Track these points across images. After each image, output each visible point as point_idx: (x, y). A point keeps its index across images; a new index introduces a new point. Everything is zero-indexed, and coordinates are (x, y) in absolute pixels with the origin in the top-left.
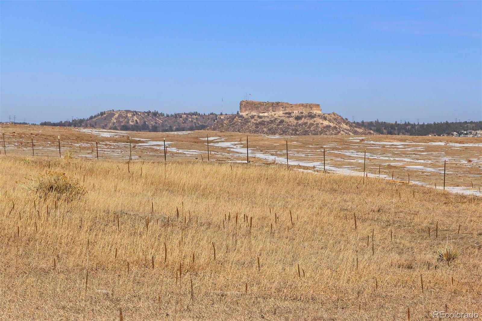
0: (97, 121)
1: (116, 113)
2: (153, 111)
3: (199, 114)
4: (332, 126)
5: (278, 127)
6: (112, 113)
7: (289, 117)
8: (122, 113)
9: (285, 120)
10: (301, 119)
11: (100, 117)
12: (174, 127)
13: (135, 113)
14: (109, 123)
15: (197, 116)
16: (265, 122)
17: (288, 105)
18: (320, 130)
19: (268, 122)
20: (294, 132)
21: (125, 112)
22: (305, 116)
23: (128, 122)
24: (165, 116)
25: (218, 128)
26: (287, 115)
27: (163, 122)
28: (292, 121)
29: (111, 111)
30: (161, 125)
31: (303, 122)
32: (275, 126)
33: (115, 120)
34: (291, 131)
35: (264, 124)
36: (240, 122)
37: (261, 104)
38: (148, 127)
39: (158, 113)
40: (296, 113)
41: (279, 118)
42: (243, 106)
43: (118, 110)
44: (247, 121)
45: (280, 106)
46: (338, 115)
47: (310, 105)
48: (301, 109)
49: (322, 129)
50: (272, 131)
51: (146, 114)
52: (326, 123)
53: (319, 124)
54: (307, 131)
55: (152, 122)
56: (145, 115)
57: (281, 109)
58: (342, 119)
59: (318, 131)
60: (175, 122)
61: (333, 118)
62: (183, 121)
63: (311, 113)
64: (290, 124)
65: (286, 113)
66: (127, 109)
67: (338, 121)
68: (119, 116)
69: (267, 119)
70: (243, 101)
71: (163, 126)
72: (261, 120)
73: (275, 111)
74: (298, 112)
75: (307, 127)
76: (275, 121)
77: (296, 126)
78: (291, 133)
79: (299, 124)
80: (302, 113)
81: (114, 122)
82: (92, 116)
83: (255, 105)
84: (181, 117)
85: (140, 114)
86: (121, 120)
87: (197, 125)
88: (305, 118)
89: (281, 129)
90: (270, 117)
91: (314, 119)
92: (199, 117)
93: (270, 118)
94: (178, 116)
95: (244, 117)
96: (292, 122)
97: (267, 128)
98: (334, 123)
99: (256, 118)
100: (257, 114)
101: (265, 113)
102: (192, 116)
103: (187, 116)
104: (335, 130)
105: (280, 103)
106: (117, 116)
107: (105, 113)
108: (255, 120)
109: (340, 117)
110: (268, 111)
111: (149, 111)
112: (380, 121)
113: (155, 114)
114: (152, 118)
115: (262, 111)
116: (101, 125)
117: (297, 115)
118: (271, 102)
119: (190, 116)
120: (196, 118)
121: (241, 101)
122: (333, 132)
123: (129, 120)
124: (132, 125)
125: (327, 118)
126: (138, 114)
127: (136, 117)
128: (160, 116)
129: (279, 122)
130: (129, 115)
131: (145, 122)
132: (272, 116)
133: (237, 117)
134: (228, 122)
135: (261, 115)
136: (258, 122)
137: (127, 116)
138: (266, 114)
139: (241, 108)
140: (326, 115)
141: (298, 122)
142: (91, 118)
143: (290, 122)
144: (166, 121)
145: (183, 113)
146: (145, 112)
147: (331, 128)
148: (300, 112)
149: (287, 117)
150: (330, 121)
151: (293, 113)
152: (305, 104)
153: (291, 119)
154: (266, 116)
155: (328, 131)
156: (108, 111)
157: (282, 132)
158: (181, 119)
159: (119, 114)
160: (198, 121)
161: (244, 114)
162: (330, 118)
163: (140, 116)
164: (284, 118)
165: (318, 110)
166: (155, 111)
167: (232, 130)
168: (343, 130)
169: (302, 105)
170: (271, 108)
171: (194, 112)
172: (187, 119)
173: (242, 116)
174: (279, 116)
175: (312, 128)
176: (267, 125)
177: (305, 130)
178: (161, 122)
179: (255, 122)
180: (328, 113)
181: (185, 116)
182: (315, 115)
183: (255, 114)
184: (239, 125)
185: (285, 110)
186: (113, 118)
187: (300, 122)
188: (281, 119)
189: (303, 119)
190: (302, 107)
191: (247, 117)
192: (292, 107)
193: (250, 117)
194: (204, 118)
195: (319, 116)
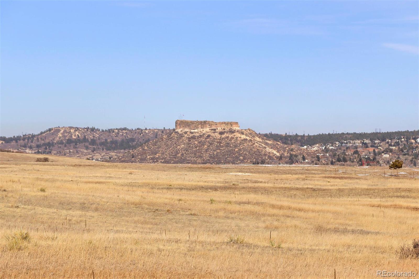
0: (46, 136)
1: (61, 130)
2: (91, 127)
3: (128, 129)
4: (249, 139)
5: (206, 140)
6: (59, 129)
7: (214, 132)
8: (66, 129)
9: (211, 135)
10: (224, 134)
11: (48, 132)
12: (109, 140)
13: (76, 129)
14: (56, 137)
15: (126, 131)
16: (196, 136)
17: (213, 123)
18: (239, 142)
19: (198, 137)
20: (218, 144)
21: (68, 128)
22: (227, 132)
23: (71, 137)
24: (101, 131)
25: (159, 142)
26: (213, 131)
27: (99, 135)
28: (217, 135)
29: (57, 127)
30: (97, 138)
31: (225, 136)
32: (203, 139)
33: (61, 135)
34: (216, 143)
35: (195, 138)
36: (176, 137)
37: (192, 123)
38: (88, 140)
39: (95, 129)
40: (219, 129)
41: (206, 133)
42: (178, 124)
43: (63, 127)
44: (181, 136)
45: (207, 124)
46: (252, 131)
47: (230, 123)
48: (223, 126)
49: (241, 141)
50: (202, 144)
51: (86, 130)
52: (243, 137)
53: (238, 138)
54: (229, 143)
55: (91, 136)
56: (84, 130)
57: (208, 126)
58: (256, 133)
59: (237, 143)
60: (109, 136)
61: (249, 133)
62: (116, 135)
63: (232, 129)
64: (215, 138)
65: (212, 130)
66: (70, 126)
67: (252, 135)
68: (63, 132)
69: (197, 134)
70: (178, 120)
71: (99, 139)
72: (193, 135)
73: (203, 128)
74: (222, 128)
75: (229, 140)
76: (203, 136)
77: (220, 140)
78: (216, 145)
79: (223, 138)
80: (224, 129)
81: (60, 137)
82: (42, 132)
83: (187, 123)
84: (114, 132)
85: (80, 129)
86: (66, 135)
87: (127, 138)
88: (227, 133)
89: (208, 142)
90: (199, 132)
91: (234, 134)
92: (128, 132)
93: (200, 134)
94: (112, 131)
95: (179, 133)
96: (217, 137)
97: (197, 141)
98: (250, 137)
99: (188, 134)
100: (189, 131)
101: (195, 129)
102: (122, 131)
103: (119, 131)
104: (250, 142)
105: (207, 121)
106: (62, 131)
107: (52, 129)
108: (188, 135)
109: (254, 132)
110: (197, 128)
111: (88, 127)
112: (273, 133)
113: (93, 130)
114: (91, 133)
115: (193, 128)
116: (50, 139)
117: (220, 131)
118: (200, 121)
119: (121, 131)
120: (126, 132)
121: (176, 120)
122: (249, 144)
123: (72, 135)
124: (75, 139)
125: (244, 133)
126: (80, 130)
127: (78, 132)
128: (96, 131)
129: (207, 137)
130: (72, 131)
131: (85, 136)
132: (200, 132)
133: (173, 133)
134: (166, 137)
135: (192, 131)
136: (190, 137)
137: (70, 131)
138: (196, 131)
139: (176, 126)
140: (243, 131)
141: (222, 137)
142: (42, 133)
143: (215, 136)
144: (101, 135)
145: (115, 129)
146: (84, 128)
147: (248, 140)
148: (223, 128)
149: (213, 132)
150: (246, 135)
151: (217, 129)
152: (227, 122)
153: (216, 134)
154: (197, 132)
155: (245, 143)
156: (55, 127)
157: (209, 145)
158: (113, 133)
159: (64, 130)
160: (127, 135)
161: (179, 130)
162: (246, 132)
163: (81, 132)
164: (211, 133)
165: (237, 127)
166: (93, 127)
167: (170, 143)
168: (257, 142)
169: (225, 123)
170: (200, 126)
171: (124, 128)
172: (118, 133)
173: (177, 132)
174: (207, 132)
175: (232, 141)
176: (197, 139)
177: (227, 143)
178: (97, 136)
179: (188, 136)
180: (245, 129)
181: (117, 131)
182: (235, 131)
183: (188, 131)
184: (175, 139)
185: (211, 127)
186: (59, 133)
187: (223, 136)
188: (208, 134)
189: (225, 134)
190: (224, 125)
191: (181, 133)
192: (216, 124)
193: (184, 133)
194: (132, 132)
195: (238, 131)
